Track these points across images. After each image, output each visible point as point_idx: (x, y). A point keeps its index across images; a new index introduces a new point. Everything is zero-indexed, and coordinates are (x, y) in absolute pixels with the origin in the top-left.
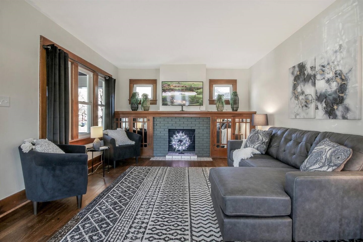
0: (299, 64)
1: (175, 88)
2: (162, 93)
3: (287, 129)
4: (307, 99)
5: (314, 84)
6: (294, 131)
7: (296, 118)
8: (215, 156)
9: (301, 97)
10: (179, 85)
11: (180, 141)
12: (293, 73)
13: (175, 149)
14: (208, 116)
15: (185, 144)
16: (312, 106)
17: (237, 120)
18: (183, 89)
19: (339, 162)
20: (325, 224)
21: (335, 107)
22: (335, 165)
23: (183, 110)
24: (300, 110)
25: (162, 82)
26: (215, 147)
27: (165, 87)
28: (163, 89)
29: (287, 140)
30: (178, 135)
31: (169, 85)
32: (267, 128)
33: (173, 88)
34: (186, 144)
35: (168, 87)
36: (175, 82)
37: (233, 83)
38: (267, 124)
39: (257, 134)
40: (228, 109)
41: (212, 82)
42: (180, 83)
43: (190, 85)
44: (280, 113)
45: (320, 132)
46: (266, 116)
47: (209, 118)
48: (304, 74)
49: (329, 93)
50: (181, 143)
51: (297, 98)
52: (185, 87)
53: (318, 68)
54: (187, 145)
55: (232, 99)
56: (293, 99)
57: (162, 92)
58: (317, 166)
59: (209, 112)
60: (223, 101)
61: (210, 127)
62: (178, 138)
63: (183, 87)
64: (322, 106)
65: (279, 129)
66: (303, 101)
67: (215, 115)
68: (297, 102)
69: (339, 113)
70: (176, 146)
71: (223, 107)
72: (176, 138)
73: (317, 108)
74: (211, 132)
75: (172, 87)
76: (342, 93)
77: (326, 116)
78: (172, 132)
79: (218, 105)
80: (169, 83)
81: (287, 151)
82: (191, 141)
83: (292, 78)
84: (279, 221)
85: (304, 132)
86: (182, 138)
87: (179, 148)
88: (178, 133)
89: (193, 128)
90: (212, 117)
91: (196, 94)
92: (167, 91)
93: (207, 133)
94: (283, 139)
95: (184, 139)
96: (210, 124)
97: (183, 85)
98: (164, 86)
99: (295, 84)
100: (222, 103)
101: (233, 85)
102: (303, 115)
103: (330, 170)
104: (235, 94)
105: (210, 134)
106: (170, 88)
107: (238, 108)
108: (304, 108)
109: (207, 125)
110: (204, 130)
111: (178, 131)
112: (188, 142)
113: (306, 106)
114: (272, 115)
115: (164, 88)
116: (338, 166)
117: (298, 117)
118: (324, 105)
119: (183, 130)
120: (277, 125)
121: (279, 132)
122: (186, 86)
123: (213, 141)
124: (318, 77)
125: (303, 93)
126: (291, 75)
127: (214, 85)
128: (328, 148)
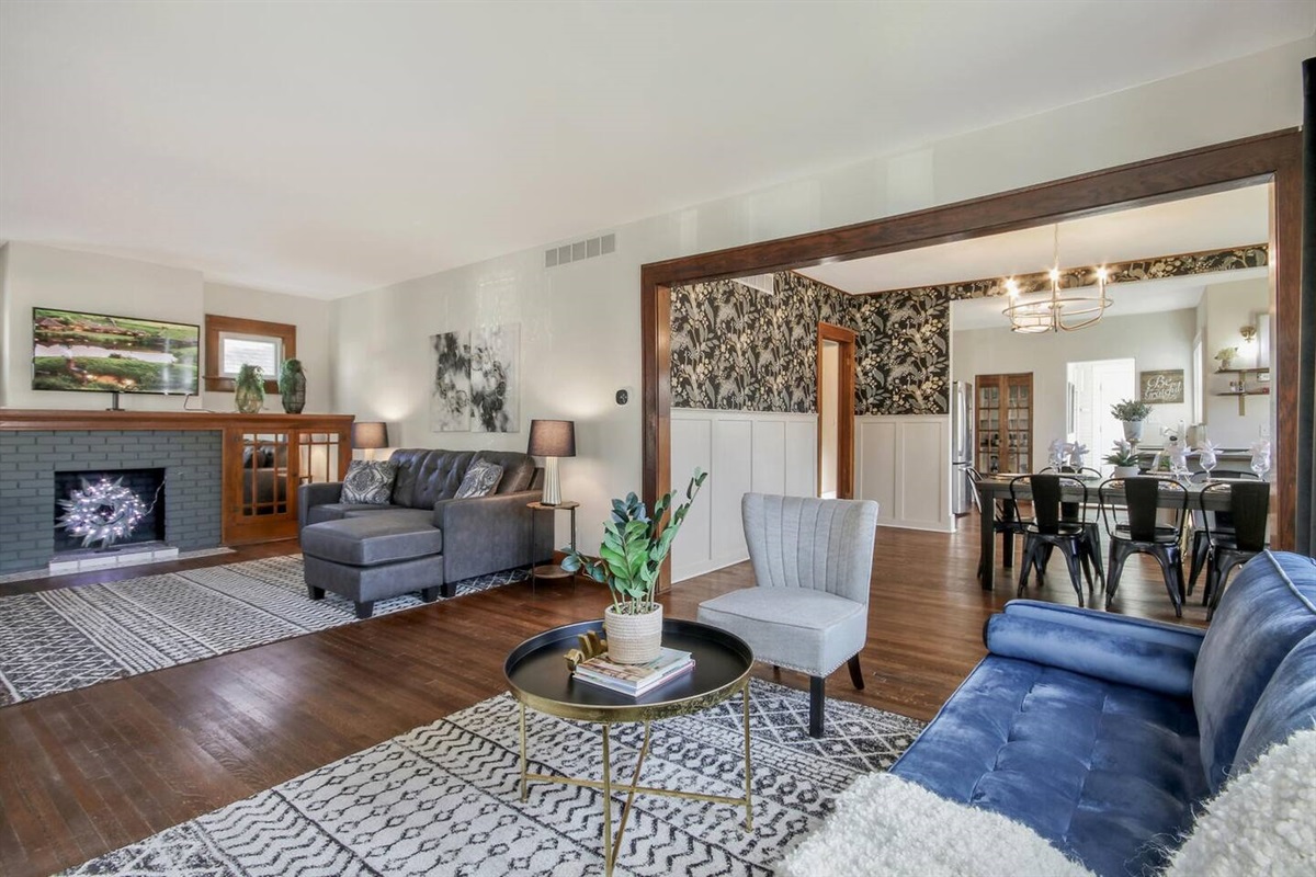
0: (447, 335)
1: (90, 335)
2: (35, 346)
3: (429, 452)
4: (459, 398)
5: (469, 375)
6: (439, 454)
7: (442, 431)
8: (238, 542)
9: (450, 394)
10: (107, 326)
11: (105, 509)
12: (437, 347)
13: (81, 539)
14: (216, 426)
15: (123, 516)
16: (466, 411)
17: (302, 437)
18: (126, 341)
19: (492, 483)
20: (478, 556)
21: (494, 415)
22: (488, 487)
23: (120, 407)
24: (449, 418)
25: (35, 309)
26: (240, 515)
27: (46, 327)
28: (37, 335)
29: (430, 471)
30: (93, 489)
31: (66, 323)
32: (386, 455)
33: (84, 334)
34: (128, 517)
35: (63, 330)
36: (92, 317)
37: (285, 334)
38: (385, 443)
39: (368, 471)
40: (272, 405)
41: (216, 325)
42: (113, 320)
43: (151, 330)
44: (412, 420)
45: (474, 453)
46: (384, 425)
47: (217, 434)
48: (455, 355)
49: (487, 393)
50: (110, 515)
51: (444, 394)
52: (134, 335)
53: (474, 351)
54: (131, 520)
55: (285, 380)
56: (438, 395)
57: (35, 343)
58: (470, 493)
59: (213, 414)
60: (260, 383)
61: (221, 457)
62: (94, 500)
63: (125, 334)
64: (478, 411)
65: (415, 451)
66: (454, 401)
67: (238, 424)
68: (443, 401)
69: (498, 423)
70: (88, 527)
71: (261, 399)
72: (86, 501)
73: (473, 415)
74: (224, 473)
75: (78, 331)
76: (501, 395)
77: (484, 428)
78: (67, 483)
79: (245, 396)
80: (69, 316)
81: (431, 488)
82: (148, 508)
83: (435, 357)
84: (429, 560)
85: (455, 454)
86: (113, 497)
87: (98, 533)
88: (95, 482)
89: (158, 465)
90: (227, 429)
91: (175, 359)
92: (56, 343)
93: (210, 476)
94: (422, 469)
95: (120, 501)
96: (221, 450)
97: (123, 329)
98: (43, 323)
99: (440, 368)
100: (258, 390)
101: (283, 339)
102: (453, 425)
103: (483, 494)
104: (295, 367)
105: (221, 478)
106: (71, 333)
107: (304, 404)
108: (456, 413)
109: (210, 454)
110: (201, 468)
111: (94, 476)
112: (139, 509)
113: (458, 411)
114: (397, 424)
115: (43, 331)
116: (491, 488)
117: (445, 429)
118: (482, 411)
119: (113, 474)
120: (406, 446)
121: (414, 459)
122: (136, 332)
123: (231, 500)
124: (474, 365)
125: (453, 387)
126: (433, 350)
127: (221, 334)
128: (482, 469)
